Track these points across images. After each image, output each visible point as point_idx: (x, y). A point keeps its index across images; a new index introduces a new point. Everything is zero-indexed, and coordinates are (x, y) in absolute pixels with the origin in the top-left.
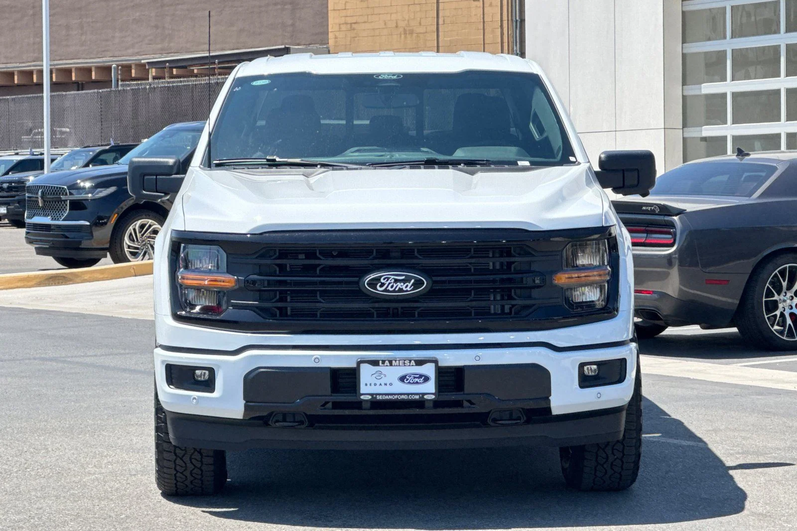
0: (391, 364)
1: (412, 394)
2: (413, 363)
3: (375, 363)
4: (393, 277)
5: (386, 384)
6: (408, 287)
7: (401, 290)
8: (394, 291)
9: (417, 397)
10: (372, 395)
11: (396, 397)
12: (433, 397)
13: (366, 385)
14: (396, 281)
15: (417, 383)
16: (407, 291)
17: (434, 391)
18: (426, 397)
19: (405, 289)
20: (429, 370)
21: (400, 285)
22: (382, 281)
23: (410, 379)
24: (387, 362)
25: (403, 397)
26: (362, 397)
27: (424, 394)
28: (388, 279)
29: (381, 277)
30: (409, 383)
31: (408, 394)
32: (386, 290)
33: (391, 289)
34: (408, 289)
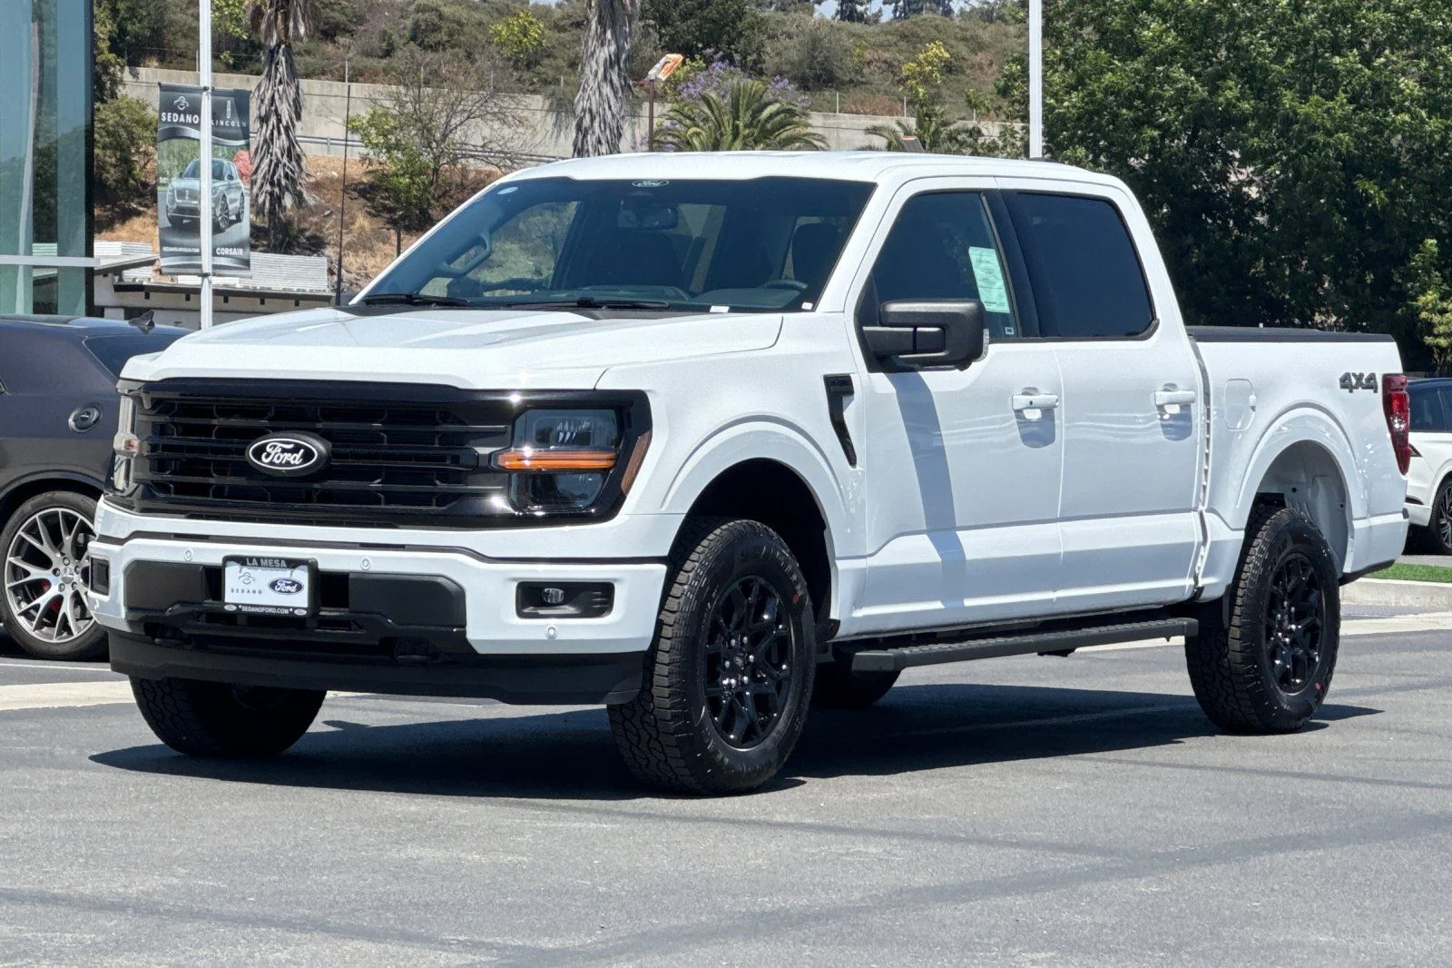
0: (259, 565)
1: (281, 607)
2: (283, 563)
3: (242, 561)
4: (280, 445)
5: (254, 592)
6: (296, 459)
7: (288, 464)
8: (280, 465)
9: (286, 612)
10: (237, 605)
11: (263, 610)
12: (304, 612)
13: (232, 591)
14: (284, 451)
15: (289, 592)
16: (295, 465)
17: (306, 605)
18: (296, 612)
19: (292, 462)
20: (302, 576)
21: (288, 456)
22: (268, 449)
23: (282, 586)
24: (254, 560)
25: (271, 610)
26: (226, 607)
27: (295, 608)
28: (275, 446)
29: (266, 444)
30: (280, 591)
31: (277, 607)
32: (272, 463)
33: (277, 462)
34: (296, 462)
